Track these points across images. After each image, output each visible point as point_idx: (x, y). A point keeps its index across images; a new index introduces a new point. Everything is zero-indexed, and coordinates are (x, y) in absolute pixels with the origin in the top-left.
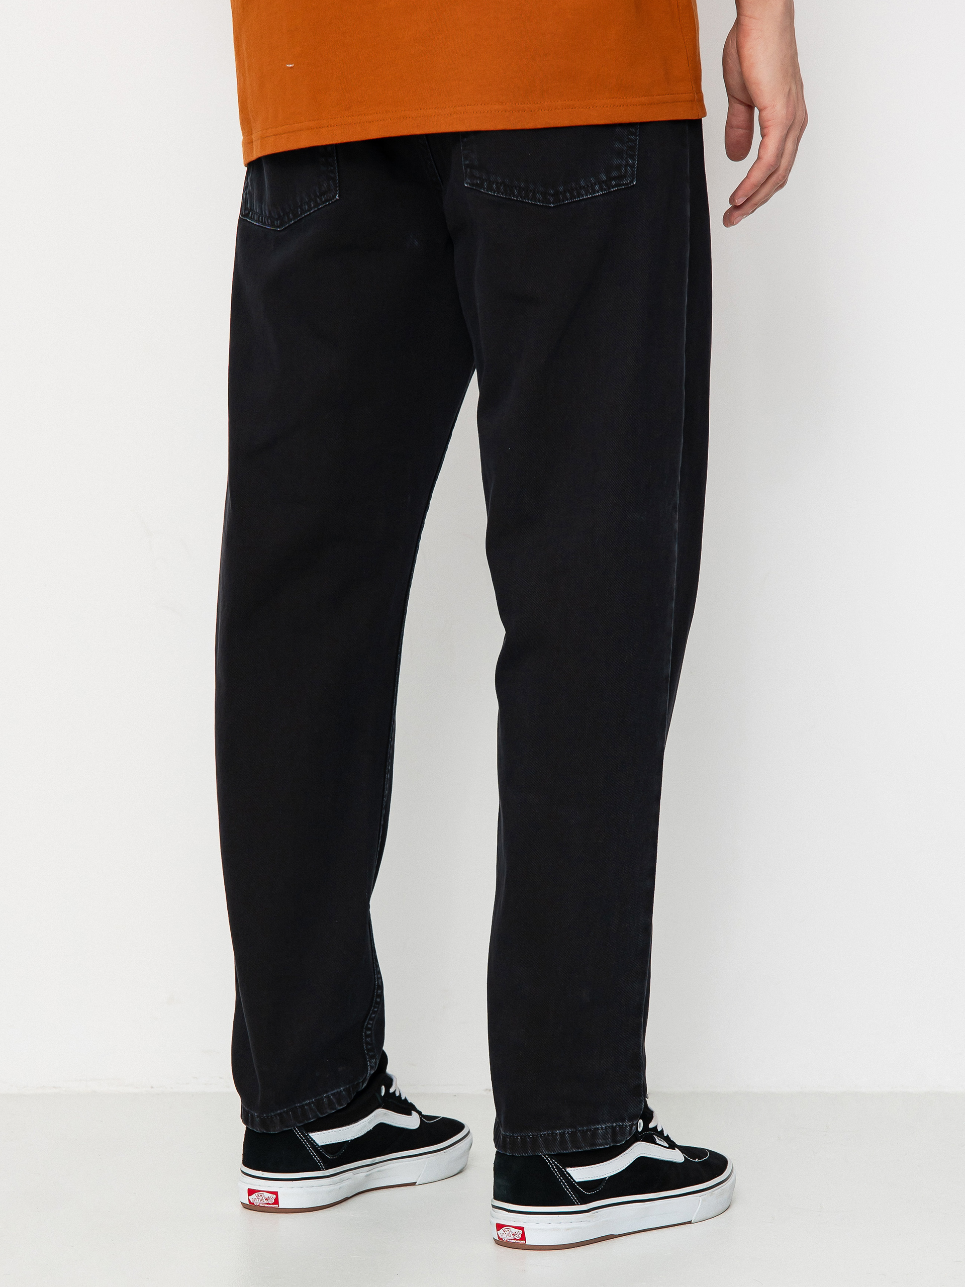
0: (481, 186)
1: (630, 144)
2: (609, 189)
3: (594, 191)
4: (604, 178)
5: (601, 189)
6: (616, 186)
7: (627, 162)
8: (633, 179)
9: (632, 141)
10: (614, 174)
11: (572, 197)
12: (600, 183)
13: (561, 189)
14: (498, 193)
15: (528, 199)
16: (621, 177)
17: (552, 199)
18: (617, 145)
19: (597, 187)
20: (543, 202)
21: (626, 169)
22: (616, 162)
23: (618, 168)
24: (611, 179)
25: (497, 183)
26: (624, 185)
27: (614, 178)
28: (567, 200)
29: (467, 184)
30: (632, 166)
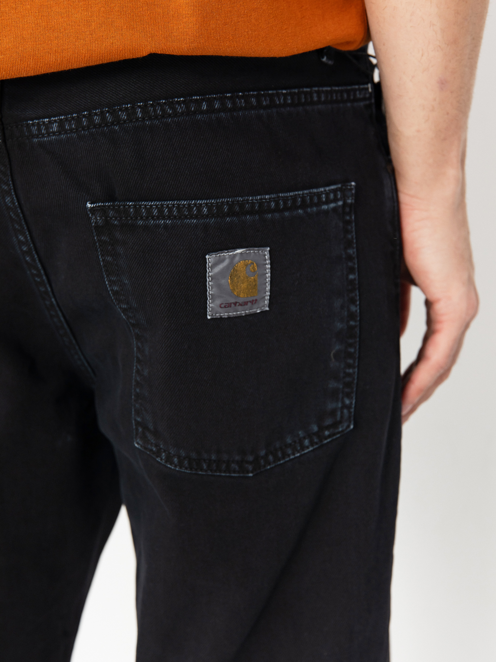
0: (159, 455)
1: (348, 379)
2: (321, 441)
3: (303, 448)
4: (315, 428)
5: (312, 444)
6: (329, 436)
7: (343, 402)
8: (350, 422)
9: (349, 375)
10: (328, 422)
11: (277, 459)
12: (310, 436)
13: (263, 453)
14: (181, 468)
15: (220, 472)
16: (335, 425)
17: (250, 468)
18: (332, 384)
19: (307, 442)
20: (239, 472)
21: (342, 413)
22: (331, 406)
23: (333, 413)
24: (322, 428)
25: (179, 457)
26: (339, 433)
27: (328, 428)
28: (270, 464)
29: (138, 444)
30: (349, 407)
